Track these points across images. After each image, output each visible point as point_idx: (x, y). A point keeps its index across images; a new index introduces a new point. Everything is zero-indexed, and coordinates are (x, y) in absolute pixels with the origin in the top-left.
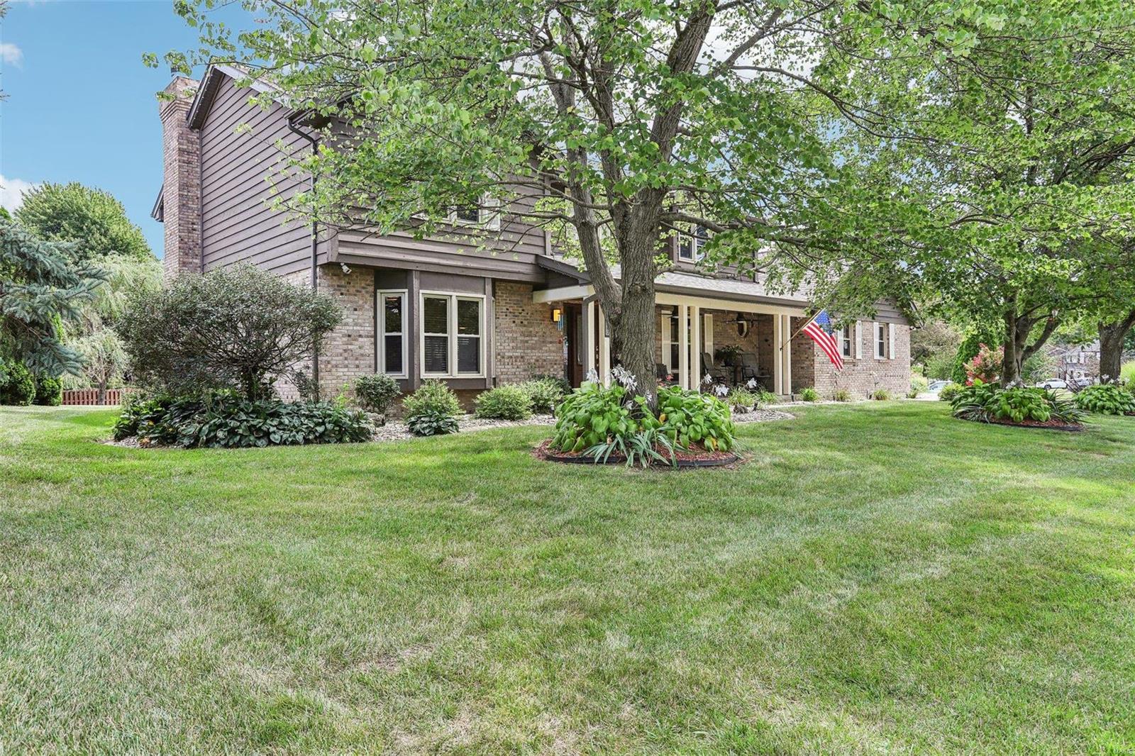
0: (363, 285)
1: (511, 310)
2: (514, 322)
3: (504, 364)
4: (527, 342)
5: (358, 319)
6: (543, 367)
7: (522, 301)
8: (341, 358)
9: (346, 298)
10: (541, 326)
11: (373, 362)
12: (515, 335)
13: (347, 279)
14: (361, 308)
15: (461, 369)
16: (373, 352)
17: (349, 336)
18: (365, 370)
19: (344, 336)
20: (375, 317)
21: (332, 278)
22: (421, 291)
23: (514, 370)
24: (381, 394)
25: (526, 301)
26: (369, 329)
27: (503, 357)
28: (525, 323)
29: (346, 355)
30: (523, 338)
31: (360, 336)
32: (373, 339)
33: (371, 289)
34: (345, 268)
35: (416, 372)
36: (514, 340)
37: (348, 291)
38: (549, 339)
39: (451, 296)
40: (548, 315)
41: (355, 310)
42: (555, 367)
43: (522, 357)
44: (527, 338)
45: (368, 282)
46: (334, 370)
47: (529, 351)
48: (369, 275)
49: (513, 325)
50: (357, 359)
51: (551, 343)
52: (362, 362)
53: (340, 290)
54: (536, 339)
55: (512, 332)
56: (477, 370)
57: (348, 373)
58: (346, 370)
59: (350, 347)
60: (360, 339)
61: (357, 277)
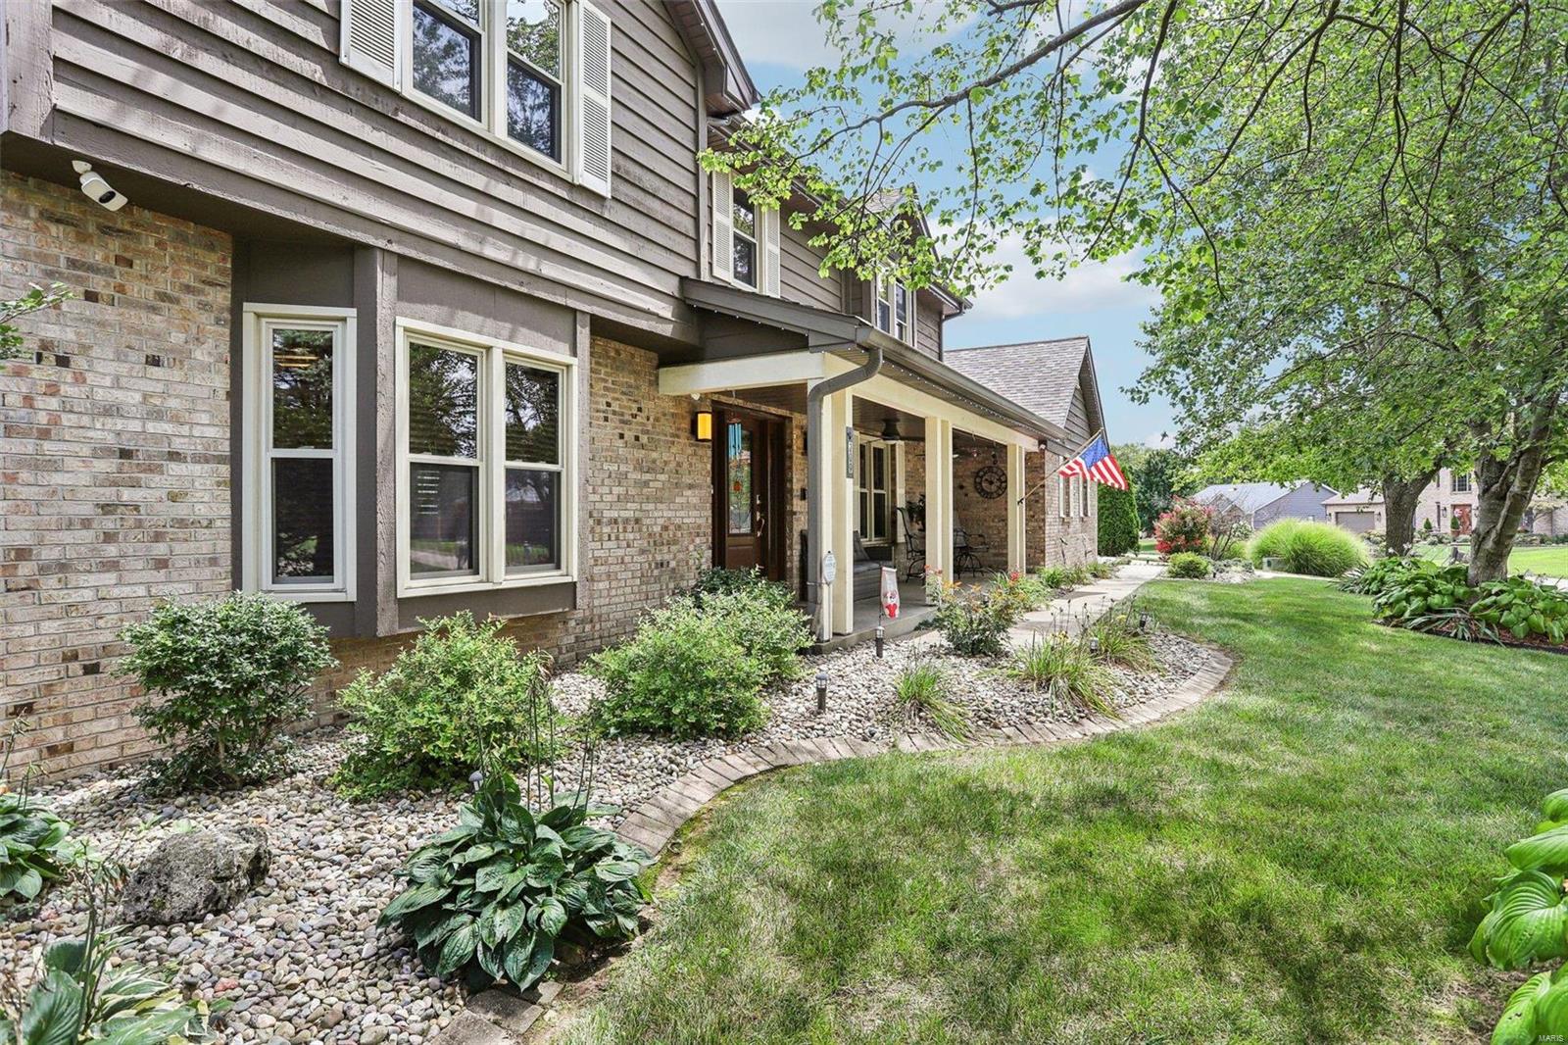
0: (188, 278)
1: (615, 406)
2: (622, 436)
3: (601, 540)
4: (646, 484)
5: (165, 395)
6: (675, 542)
7: (637, 388)
8: (87, 536)
9: (110, 314)
10: (674, 450)
11: (225, 546)
12: (623, 468)
13: (115, 246)
14: (180, 357)
15: (512, 561)
16: (227, 511)
17: (125, 454)
18: (194, 574)
19: (101, 452)
20: (235, 395)
21: (39, 229)
22: (401, 321)
23: (620, 552)
24: (253, 684)
25: (644, 388)
26: (213, 432)
27: (599, 522)
28: (644, 439)
29: (109, 523)
30: (637, 476)
31: (174, 456)
32: (225, 470)
33: (222, 297)
34: (93, 185)
35: (382, 575)
36: (620, 479)
37: (121, 289)
38: (687, 480)
39: (489, 349)
40: (686, 425)
41: (154, 361)
42: (698, 540)
43: (637, 521)
44: (648, 476)
45: (209, 273)
46: (52, 581)
47: (651, 506)
48: (211, 248)
49: (620, 443)
50: (158, 537)
51: (691, 487)
52: (178, 548)
53: (79, 280)
54: (663, 477)
55: (616, 459)
56: (553, 559)
57: (116, 592)
58: (110, 578)
59: (127, 495)
60: (174, 468)
61: (159, 244)
